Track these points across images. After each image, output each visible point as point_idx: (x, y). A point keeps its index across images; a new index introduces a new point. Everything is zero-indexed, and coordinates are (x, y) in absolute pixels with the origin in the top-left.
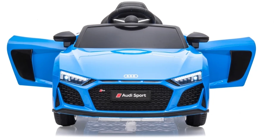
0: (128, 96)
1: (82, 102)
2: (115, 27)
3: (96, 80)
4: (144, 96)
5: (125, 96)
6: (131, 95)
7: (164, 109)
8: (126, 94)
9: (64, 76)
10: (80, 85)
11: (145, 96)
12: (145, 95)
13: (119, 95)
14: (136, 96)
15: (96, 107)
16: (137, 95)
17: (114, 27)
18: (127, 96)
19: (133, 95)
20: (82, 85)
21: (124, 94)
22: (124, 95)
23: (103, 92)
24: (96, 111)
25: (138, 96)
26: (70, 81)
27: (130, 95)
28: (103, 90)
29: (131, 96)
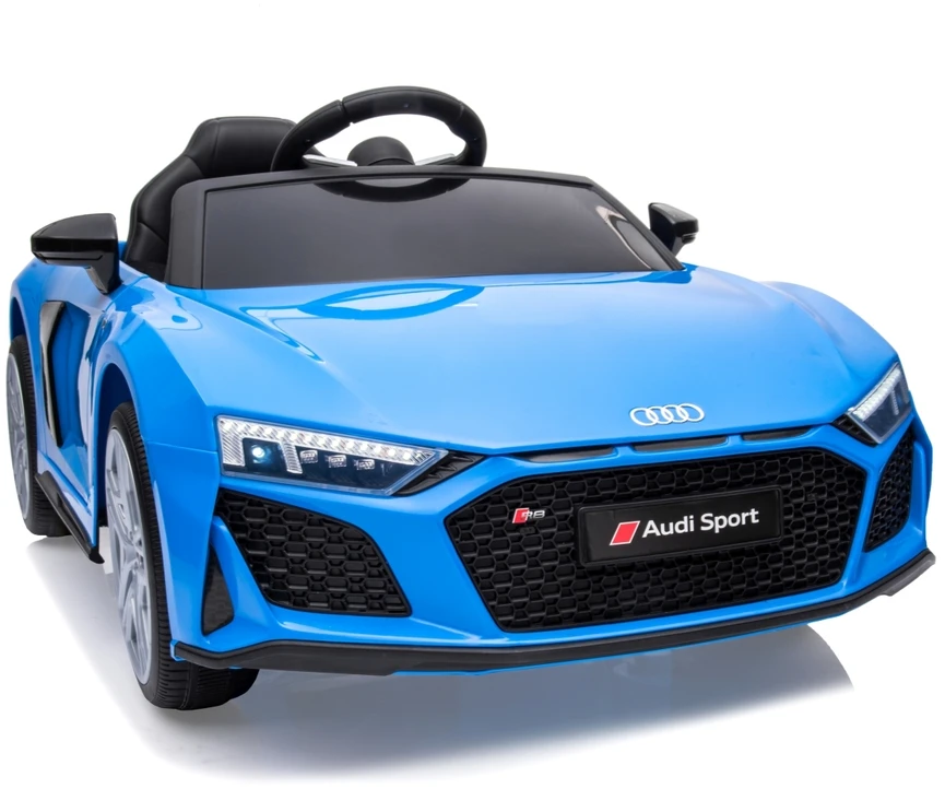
0: (674, 528)
1: (396, 590)
2: (319, 185)
3: (484, 456)
4: (748, 518)
5: (656, 531)
6: (686, 525)
7: (833, 579)
8: (664, 518)
9: (248, 444)
10: (379, 492)
11: (754, 521)
12: (753, 513)
13: (624, 534)
14: (714, 523)
15: (494, 613)
16: (717, 519)
17: (311, 188)
18: (667, 529)
19: (698, 524)
20: (391, 491)
21: (651, 523)
22: (652, 528)
23: (531, 522)
24: (504, 641)
25: (721, 522)
26: (299, 471)
27: (685, 522)
28: (533, 508)
29: (686, 530)
